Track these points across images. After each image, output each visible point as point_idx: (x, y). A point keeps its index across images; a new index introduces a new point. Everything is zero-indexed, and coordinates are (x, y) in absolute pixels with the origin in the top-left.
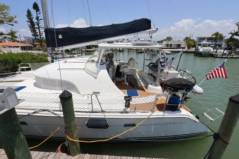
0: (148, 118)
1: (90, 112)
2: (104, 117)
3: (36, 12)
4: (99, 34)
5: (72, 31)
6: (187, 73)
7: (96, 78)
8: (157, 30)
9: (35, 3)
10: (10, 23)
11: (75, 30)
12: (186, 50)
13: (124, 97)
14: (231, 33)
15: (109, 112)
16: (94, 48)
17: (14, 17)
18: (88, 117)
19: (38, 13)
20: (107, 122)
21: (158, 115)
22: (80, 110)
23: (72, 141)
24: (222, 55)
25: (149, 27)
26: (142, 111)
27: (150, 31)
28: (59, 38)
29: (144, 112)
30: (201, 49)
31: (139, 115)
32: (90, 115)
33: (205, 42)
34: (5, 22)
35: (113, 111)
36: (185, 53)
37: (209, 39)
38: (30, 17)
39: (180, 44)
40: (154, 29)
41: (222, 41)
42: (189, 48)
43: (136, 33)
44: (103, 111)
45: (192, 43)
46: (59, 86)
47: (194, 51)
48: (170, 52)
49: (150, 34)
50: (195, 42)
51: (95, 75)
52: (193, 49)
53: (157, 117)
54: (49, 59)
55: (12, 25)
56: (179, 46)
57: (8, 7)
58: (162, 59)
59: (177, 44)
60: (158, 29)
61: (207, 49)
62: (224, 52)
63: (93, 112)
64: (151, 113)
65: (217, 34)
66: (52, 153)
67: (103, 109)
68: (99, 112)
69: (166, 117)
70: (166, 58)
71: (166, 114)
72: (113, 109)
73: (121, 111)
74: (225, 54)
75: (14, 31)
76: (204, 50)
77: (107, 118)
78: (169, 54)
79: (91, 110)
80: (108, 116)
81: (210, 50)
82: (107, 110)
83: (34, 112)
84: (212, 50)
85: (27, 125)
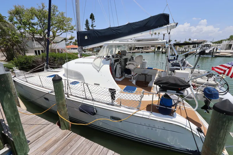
0: (132, 115)
1: (84, 98)
2: (92, 105)
3: (91, 21)
4: (115, 34)
5: (95, 33)
6: (220, 77)
7: (98, 71)
8: (176, 25)
9: (92, 14)
10: (71, 31)
11: (97, 31)
13: (108, 89)
15: (98, 102)
16: (136, 49)
17: (74, 26)
18: (81, 102)
19: (93, 21)
20: (95, 110)
21: (143, 115)
22: (78, 96)
23: (62, 118)
25: (168, 23)
26: (127, 107)
27: (167, 26)
28: (85, 39)
29: (129, 108)
31: (123, 109)
32: (83, 101)
34: (68, 30)
35: (101, 101)
38: (87, 25)
40: (173, 24)
43: (152, 30)
44: (93, 100)
46: (75, 76)
48: (230, 55)
49: (168, 30)
51: (98, 69)
53: (141, 116)
54: (79, 55)
55: (73, 32)
57: (71, 19)
58: (170, 56)
60: (178, 23)
63: (86, 99)
64: (136, 111)
66: (52, 123)
67: (94, 98)
68: (90, 100)
69: (151, 118)
70: (176, 55)
71: (152, 115)
72: (101, 99)
73: (108, 102)
75: (73, 36)
77: (95, 106)
79: (84, 97)
80: (96, 104)
82: (97, 99)
83: (51, 92)
85: (49, 101)
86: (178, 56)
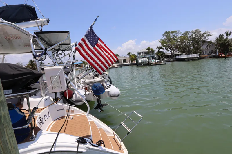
8: (48, 21)
12: (130, 63)
14: (158, 48)
24: (155, 63)
25: (36, 17)
27: (36, 22)
30: (140, 61)
33: (141, 55)
36: (130, 65)
37: (145, 53)
39: (126, 59)
41: (154, 54)
42: (132, 61)
45: (133, 57)
47: (135, 63)
48: (117, 66)
50: (135, 56)
52: (135, 62)
56: (125, 61)
58: (36, 51)
59: (123, 60)
60: (49, 19)
61: (144, 60)
62: (156, 61)
65: (149, 49)
70: (44, 48)
74: (157, 62)
76: (142, 60)
78: (117, 67)
81: (146, 60)
84: (148, 60)
86: (46, 50)
